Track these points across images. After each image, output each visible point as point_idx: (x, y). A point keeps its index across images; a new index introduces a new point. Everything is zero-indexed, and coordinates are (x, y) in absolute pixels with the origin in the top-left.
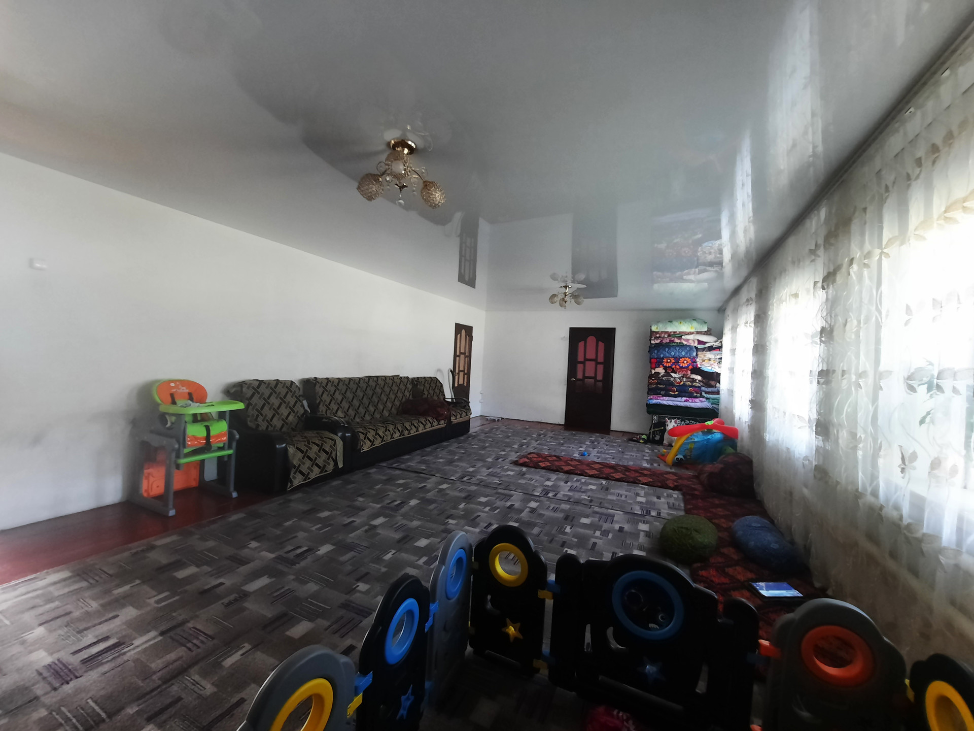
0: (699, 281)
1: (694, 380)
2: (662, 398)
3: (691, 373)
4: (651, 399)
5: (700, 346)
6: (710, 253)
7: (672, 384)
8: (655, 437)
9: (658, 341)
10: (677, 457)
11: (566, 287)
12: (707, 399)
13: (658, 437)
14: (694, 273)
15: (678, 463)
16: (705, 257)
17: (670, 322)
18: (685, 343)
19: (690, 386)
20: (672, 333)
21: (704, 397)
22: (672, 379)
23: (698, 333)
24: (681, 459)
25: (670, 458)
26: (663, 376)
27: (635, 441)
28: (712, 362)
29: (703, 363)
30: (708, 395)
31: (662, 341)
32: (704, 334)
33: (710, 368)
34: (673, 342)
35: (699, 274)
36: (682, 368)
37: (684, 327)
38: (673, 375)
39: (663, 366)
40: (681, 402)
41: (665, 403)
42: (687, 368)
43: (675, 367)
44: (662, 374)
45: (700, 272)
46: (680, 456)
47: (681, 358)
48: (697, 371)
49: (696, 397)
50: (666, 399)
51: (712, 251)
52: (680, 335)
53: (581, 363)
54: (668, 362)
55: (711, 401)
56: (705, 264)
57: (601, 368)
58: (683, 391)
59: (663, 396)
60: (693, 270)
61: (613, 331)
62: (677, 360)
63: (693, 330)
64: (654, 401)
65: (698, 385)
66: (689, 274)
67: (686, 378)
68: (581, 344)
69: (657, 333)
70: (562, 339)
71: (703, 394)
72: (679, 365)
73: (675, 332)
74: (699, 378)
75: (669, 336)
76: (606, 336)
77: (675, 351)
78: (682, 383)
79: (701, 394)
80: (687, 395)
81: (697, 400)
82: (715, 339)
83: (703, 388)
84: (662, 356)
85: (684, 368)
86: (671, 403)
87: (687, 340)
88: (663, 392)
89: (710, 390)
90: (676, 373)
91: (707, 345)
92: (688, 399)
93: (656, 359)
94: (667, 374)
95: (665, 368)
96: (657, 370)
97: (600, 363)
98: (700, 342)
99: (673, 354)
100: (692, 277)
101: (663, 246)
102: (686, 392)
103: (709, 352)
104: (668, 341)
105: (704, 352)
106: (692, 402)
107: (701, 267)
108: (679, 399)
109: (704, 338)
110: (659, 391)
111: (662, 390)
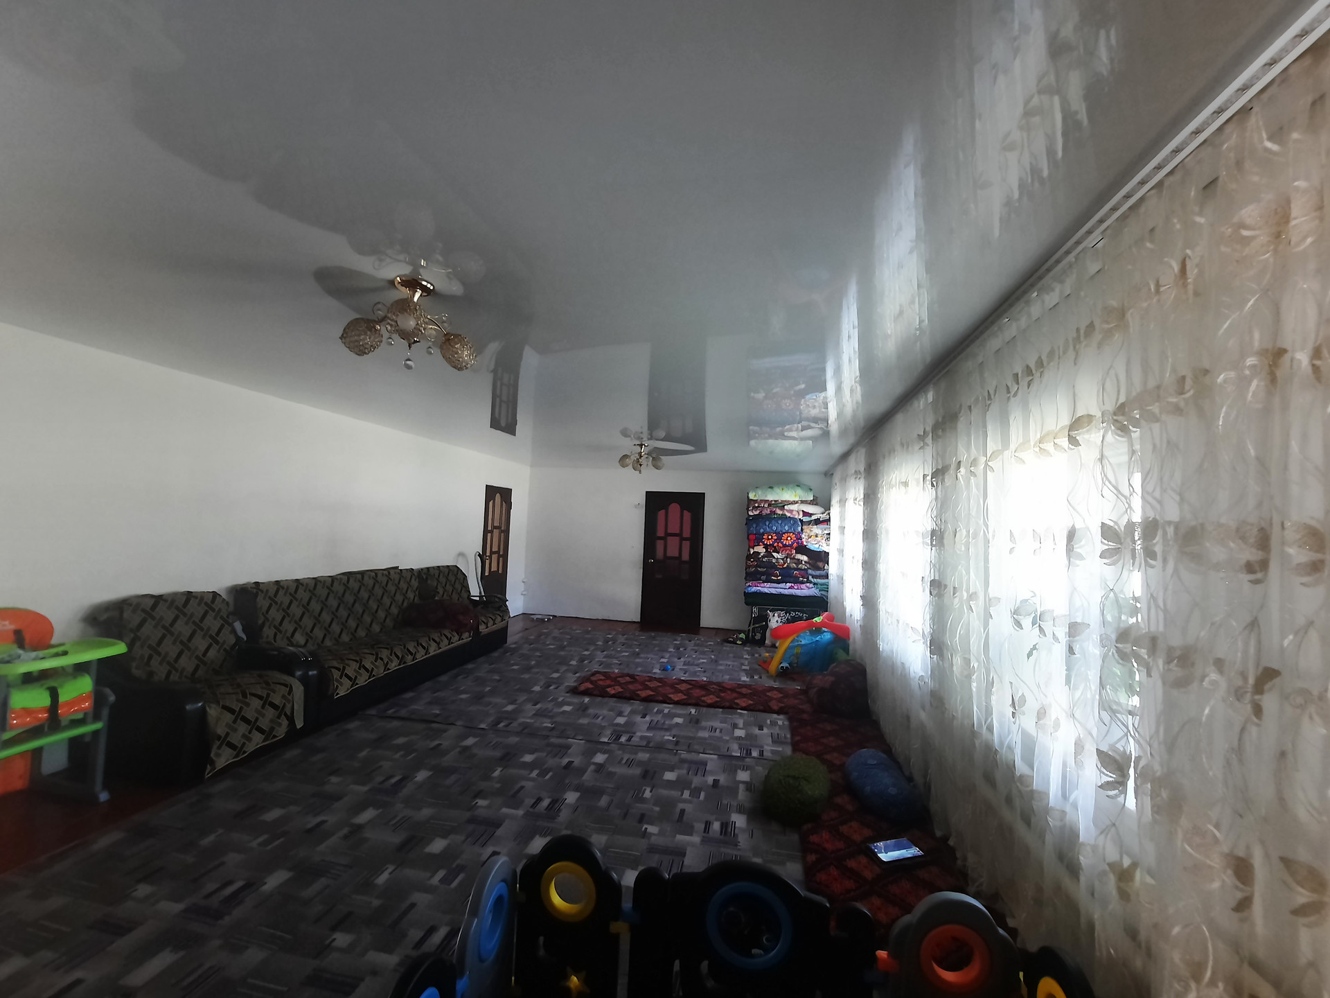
0: (803, 439)
1: (799, 562)
2: (762, 585)
3: (796, 553)
4: (749, 586)
5: (806, 519)
6: (814, 407)
7: (774, 566)
8: (755, 635)
9: (757, 512)
10: (781, 665)
11: (641, 445)
12: (814, 584)
13: (758, 636)
14: (797, 430)
15: (783, 674)
16: (809, 411)
17: (771, 488)
18: (788, 515)
19: (796, 569)
20: (773, 502)
21: (811, 582)
22: (774, 561)
23: (803, 502)
24: (786, 667)
25: (773, 667)
26: (763, 557)
27: (730, 642)
28: (819, 539)
29: (810, 540)
30: (815, 580)
31: (761, 512)
32: (810, 504)
33: (817, 546)
34: (774, 513)
35: (802, 431)
36: (785, 546)
37: (787, 495)
38: (775, 554)
39: (764, 544)
40: (785, 589)
41: (766, 590)
42: (791, 546)
43: (778, 545)
44: (762, 554)
45: (803, 429)
46: (785, 665)
47: (784, 533)
48: (803, 549)
49: (802, 583)
50: (768, 586)
51: (816, 404)
52: (782, 505)
53: (661, 538)
54: (769, 539)
55: (819, 586)
56: (808, 419)
57: (686, 546)
58: (788, 576)
59: (764, 582)
60: (796, 425)
61: (700, 497)
62: (780, 536)
63: (797, 499)
64: (754, 589)
65: (804, 567)
66: (791, 430)
67: (790, 559)
68: (661, 514)
69: (756, 501)
70: (636, 507)
71: (810, 578)
72: (782, 543)
73: (775, 501)
74: (805, 558)
75: (769, 505)
76: (693, 503)
77: (777, 524)
78: (785, 566)
79: (808, 578)
80: (792, 580)
81: (803, 586)
82: (823, 510)
83: (810, 571)
84: (762, 531)
85: (788, 546)
86: (773, 591)
87: (791, 511)
88: (764, 578)
89: (818, 573)
90: (778, 553)
91: (814, 517)
92: (793, 585)
93: (755, 534)
94: (769, 554)
95: (766, 547)
96: (758, 549)
97: (686, 539)
98: (805, 514)
99: (774, 528)
100: (794, 434)
101: (761, 396)
102: (791, 576)
103: (815, 526)
104: (768, 512)
105: (810, 526)
106: (798, 589)
107: (804, 423)
108: (782, 585)
109: (810, 509)
110: (758, 576)
111: (763, 574)
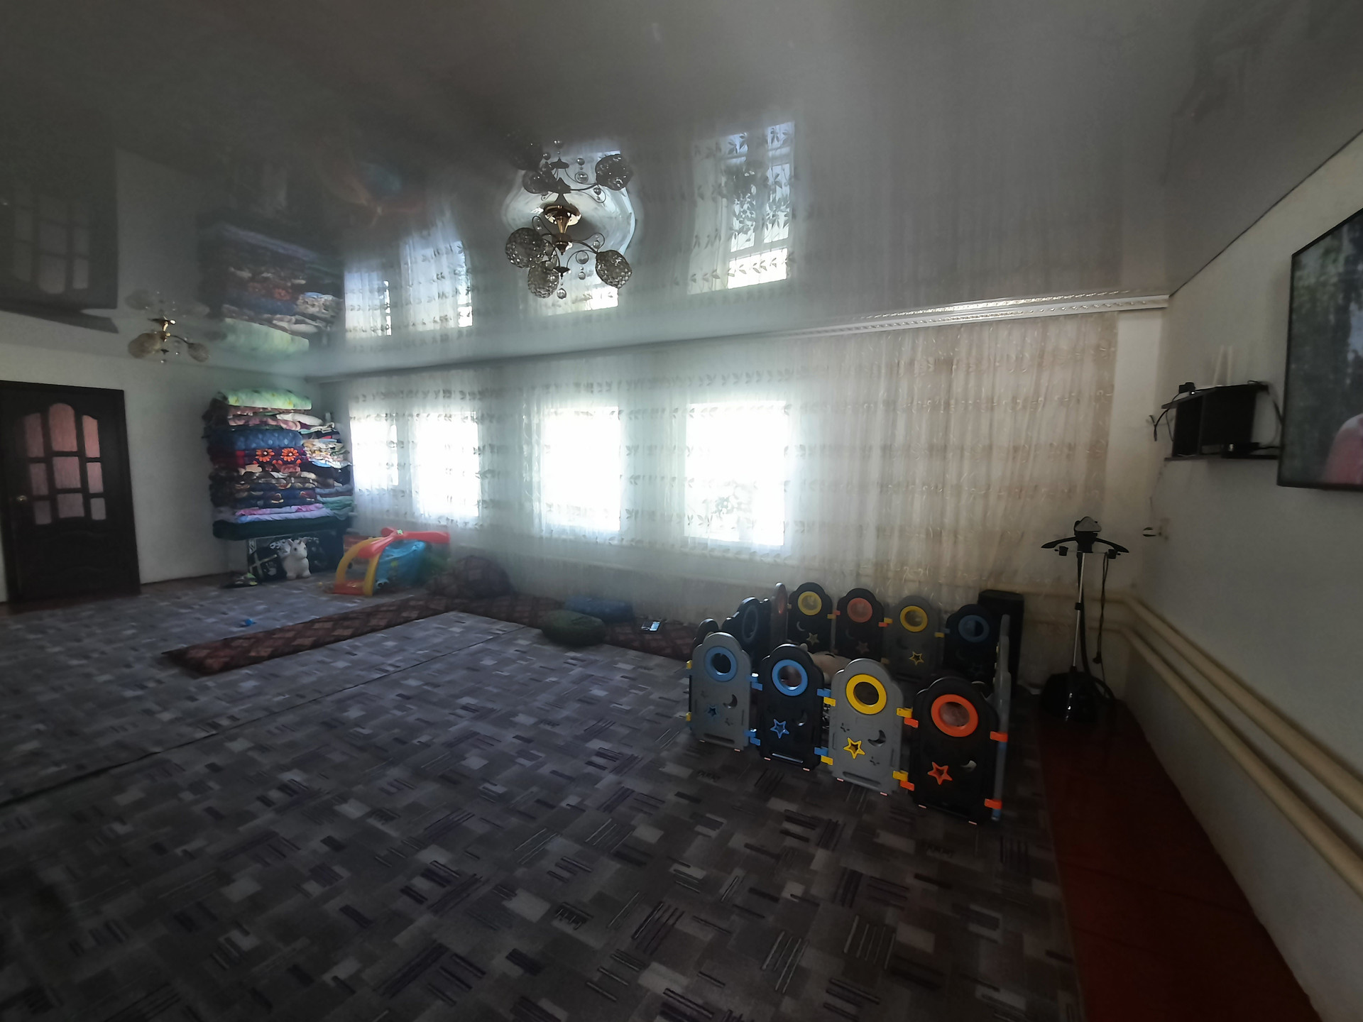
1: (306, 480)
3: (301, 471)
5: (304, 431)
7: (274, 488)
8: (268, 571)
9: (241, 423)
11: (162, 322)
12: (323, 503)
13: (274, 571)
14: (290, 321)
17: (256, 392)
18: (284, 426)
19: (301, 489)
20: (261, 410)
21: (319, 502)
22: (274, 482)
23: (296, 411)
25: (368, 584)
26: (259, 478)
28: (324, 454)
29: (314, 455)
30: (324, 499)
31: (247, 422)
32: (303, 414)
33: (323, 462)
34: (266, 423)
36: (286, 463)
37: (280, 403)
38: (275, 474)
39: (258, 462)
40: (290, 513)
41: (266, 517)
42: (292, 462)
43: (277, 463)
44: (257, 475)
45: (297, 322)
46: (382, 581)
47: (283, 448)
48: (308, 466)
49: (310, 503)
50: (268, 512)
52: (274, 414)
53: (37, 460)
54: (264, 456)
55: (329, 505)
57: (95, 470)
58: (291, 497)
59: (261, 507)
62: (278, 452)
63: (290, 407)
64: (249, 518)
65: (311, 486)
66: (281, 320)
67: (295, 478)
68: (34, 418)
69: (237, 408)
71: (319, 497)
72: (282, 460)
73: (264, 409)
74: (312, 476)
75: (255, 413)
77: (273, 438)
78: (289, 486)
79: (315, 498)
80: (298, 501)
81: (312, 507)
82: (319, 421)
83: (318, 490)
84: (254, 445)
85: (290, 463)
86: (276, 517)
87: (286, 422)
88: (260, 503)
89: (327, 491)
90: (278, 471)
91: (313, 430)
92: (299, 507)
93: (244, 450)
94: (266, 474)
95: (261, 465)
96: (250, 468)
97: (94, 460)
98: (304, 426)
99: (271, 442)
102: (295, 497)
103: (317, 440)
104: (257, 422)
105: (311, 440)
106: (307, 511)
108: (287, 509)
109: (307, 420)
110: (253, 502)
111: (259, 498)
